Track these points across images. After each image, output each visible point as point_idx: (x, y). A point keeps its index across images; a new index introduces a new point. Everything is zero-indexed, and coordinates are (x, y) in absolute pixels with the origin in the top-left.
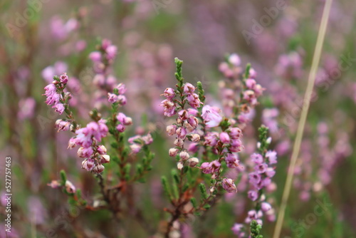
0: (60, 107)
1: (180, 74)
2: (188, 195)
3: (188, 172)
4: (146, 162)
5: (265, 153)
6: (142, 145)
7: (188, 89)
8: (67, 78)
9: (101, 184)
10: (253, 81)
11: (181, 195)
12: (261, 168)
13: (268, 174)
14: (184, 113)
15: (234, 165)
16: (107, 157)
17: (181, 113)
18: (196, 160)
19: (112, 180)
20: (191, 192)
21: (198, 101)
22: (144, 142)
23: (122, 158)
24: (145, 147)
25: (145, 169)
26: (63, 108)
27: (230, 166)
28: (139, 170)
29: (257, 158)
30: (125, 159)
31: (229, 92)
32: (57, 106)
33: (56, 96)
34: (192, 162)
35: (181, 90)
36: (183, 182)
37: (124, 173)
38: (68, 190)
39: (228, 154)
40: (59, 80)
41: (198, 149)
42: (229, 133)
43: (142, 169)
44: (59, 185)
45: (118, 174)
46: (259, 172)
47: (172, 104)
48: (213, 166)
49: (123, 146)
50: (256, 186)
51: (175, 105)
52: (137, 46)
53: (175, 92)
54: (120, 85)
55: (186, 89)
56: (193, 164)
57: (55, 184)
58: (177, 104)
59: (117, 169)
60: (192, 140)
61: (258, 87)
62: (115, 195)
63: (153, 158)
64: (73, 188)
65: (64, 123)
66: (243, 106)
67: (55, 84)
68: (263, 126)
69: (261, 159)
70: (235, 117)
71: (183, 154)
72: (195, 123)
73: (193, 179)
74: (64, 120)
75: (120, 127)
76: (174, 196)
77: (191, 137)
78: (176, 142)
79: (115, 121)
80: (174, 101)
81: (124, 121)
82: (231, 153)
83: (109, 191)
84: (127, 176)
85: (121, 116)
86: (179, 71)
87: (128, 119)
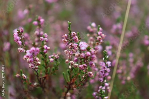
0: (20, 42)
1: (70, 28)
2: (74, 80)
3: (74, 70)
4: (56, 66)
5: (106, 62)
6: (55, 59)
7: (73, 34)
8: (23, 30)
9: (37, 75)
10: (101, 32)
11: (71, 80)
12: (104, 68)
13: (107, 71)
14: (72, 44)
15: (92, 66)
16: (39, 63)
17: (70, 44)
18: (77, 65)
19: (42, 74)
20: (75, 78)
21: (78, 39)
22: (55, 57)
23: (46, 65)
24: (56, 60)
25: (56, 69)
26: (21, 43)
27: (91, 66)
28: (53, 69)
29: (103, 64)
30: (48, 65)
31: (91, 38)
32: (18, 42)
33: (18, 38)
34: (75, 65)
35: (70, 34)
36: (72, 74)
37: (47, 71)
38: (23, 78)
39: (90, 61)
40: (20, 31)
41: (78, 60)
42: (90, 52)
43: (55, 69)
44: (20, 76)
45: (44, 71)
46: (104, 70)
47: (67, 41)
48: (84, 66)
49: (46, 59)
50: (102, 76)
51: (68, 41)
52: (54, 22)
53: (68, 35)
54: (45, 33)
55: (72, 34)
56: (76, 67)
57: (18, 75)
58: (69, 40)
59: (44, 69)
60: (75, 56)
61: (103, 35)
62: (43, 81)
63: (59, 64)
64: (25, 77)
65: (21, 49)
66: (97, 43)
67: (18, 33)
68: (105, 51)
69: (104, 65)
70: (93, 47)
71: (71, 62)
72: (76, 49)
73: (76, 73)
74: (21, 48)
75: (45, 51)
76: (68, 80)
77: (75, 55)
78: (68, 57)
79: (43, 48)
80: (68, 40)
81: (47, 48)
82: (91, 61)
83: (41, 79)
84: (48, 72)
85: (45, 46)
86: (69, 27)
87: (49, 48)
